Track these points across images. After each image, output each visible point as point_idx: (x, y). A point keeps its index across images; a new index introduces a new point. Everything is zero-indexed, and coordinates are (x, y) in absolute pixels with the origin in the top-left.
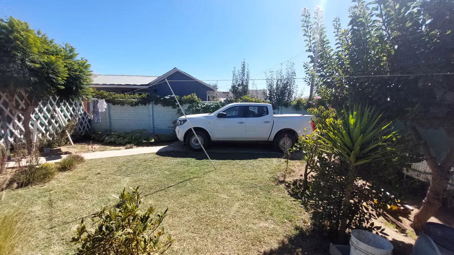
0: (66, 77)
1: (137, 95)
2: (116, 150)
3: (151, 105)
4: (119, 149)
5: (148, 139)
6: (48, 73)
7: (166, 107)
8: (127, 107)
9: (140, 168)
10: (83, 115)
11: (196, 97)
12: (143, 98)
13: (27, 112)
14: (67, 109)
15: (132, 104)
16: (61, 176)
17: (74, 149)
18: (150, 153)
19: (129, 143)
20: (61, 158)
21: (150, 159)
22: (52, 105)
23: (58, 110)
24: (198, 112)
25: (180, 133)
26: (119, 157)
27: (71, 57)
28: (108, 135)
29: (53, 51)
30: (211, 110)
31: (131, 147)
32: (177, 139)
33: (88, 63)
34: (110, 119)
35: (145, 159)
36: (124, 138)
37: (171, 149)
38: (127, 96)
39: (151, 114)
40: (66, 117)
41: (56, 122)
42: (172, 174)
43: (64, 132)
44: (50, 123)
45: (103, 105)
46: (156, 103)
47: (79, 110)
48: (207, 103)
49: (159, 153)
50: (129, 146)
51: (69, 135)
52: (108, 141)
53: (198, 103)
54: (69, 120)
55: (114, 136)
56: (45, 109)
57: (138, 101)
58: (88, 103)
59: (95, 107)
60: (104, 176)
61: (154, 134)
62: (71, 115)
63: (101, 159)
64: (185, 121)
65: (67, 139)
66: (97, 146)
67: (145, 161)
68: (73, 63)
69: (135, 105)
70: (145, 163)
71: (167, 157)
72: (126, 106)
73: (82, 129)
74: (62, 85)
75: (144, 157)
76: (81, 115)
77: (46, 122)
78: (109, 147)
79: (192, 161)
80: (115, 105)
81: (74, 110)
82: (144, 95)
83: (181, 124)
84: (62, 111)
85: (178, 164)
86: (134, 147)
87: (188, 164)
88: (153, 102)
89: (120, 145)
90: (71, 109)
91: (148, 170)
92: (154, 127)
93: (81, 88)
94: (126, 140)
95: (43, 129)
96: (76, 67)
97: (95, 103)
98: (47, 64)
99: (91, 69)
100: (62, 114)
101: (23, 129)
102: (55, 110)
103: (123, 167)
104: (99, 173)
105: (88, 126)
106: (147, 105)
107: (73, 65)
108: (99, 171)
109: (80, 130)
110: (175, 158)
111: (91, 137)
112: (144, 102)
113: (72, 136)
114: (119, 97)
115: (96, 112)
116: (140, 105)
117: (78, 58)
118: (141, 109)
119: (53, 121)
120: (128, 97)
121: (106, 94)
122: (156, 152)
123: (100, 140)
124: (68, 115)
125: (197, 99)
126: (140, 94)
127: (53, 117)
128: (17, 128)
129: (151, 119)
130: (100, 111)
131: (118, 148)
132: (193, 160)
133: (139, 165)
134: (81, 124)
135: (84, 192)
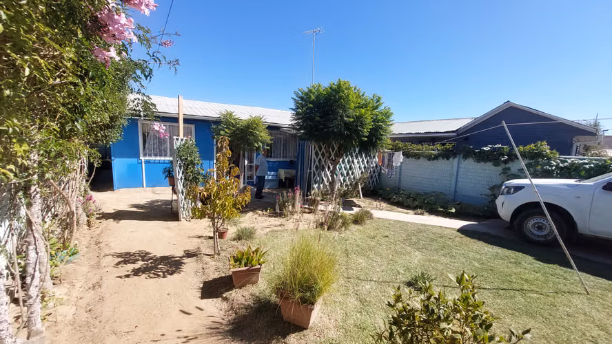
0: (370, 129)
1: (439, 146)
2: (404, 213)
3: (456, 159)
4: (407, 213)
5: (445, 207)
6: (357, 126)
7: (482, 164)
8: (422, 161)
9: (435, 246)
10: (375, 168)
11: (546, 148)
12: (447, 150)
13: (335, 163)
14: (363, 161)
15: (430, 158)
16: (354, 227)
17: (363, 203)
18: (448, 228)
19: (421, 208)
20: (353, 210)
21: (449, 236)
22: (352, 157)
23: (355, 161)
24: (548, 174)
25: (506, 207)
26: (408, 223)
27: (376, 108)
28: (396, 193)
29: (363, 104)
30: (583, 173)
31: (422, 214)
32: (497, 216)
33: (391, 112)
34: (400, 175)
35: (440, 234)
36: (414, 200)
37: (483, 229)
38: (425, 146)
39: (455, 173)
40: (360, 168)
41: (353, 173)
42: (487, 270)
43: (357, 184)
44: (348, 174)
45: (399, 158)
46: (466, 157)
47: (372, 163)
48: (572, 159)
49: (462, 231)
50: (419, 211)
51: (360, 187)
52: (395, 201)
53: (549, 159)
54: (362, 173)
55: (403, 196)
56: (346, 160)
57: (439, 154)
58: (383, 156)
59: (390, 160)
60: (392, 241)
61: (454, 200)
62: (365, 167)
63: (389, 220)
64: (518, 188)
65: (358, 191)
66: (384, 205)
67: (441, 237)
68: (377, 113)
69: (434, 159)
70: (440, 240)
71: (476, 241)
72: (422, 159)
73: (371, 182)
74: (366, 137)
75: (439, 231)
76: (373, 168)
77: (345, 172)
78: (395, 207)
79: (527, 261)
80: (408, 158)
81: (367, 162)
82: (448, 146)
83: (508, 193)
84: (358, 163)
85: (496, 255)
86: (426, 214)
87: (517, 263)
88: (461, 156)
89: (408, 207)
90: (365, 161)
91: (446, 251)
92: (455, 192)
93: (380, 139)
94: (416, 203)
95: (342, 179)
96: (380, 117)
97: (391, 156)
98: (357, 117)
99: (392, 118)
100: (358, 166)
101: (330, 178)
102: (353, 162)
103: (414, 237)
104: (387, 237)
105: (377, 181)
106: (451, 159)
107: (377, 115)
108: (387, 234)
109: (369, 183)
110: (491, 246)
111: (377, 192)
112: (447, 155)
113: (362, 189)
114: (415, 148)
115: (390, 166)
116: (441, 158)
117: (382, 108)
118: (442, 164)
119: (350, 172)
120: (426, 149)
121: (401, 145)
122: (458, 228)
123: (388, 197)
124: (363, 166)
125: (548, 151)
126: (443, 145)
127: (351, 168)
128: (326, 175)
129: (454, 179)
130: (394, 164)
131: (406, 211)
132: (530, 259)
133: (433, 240)
134: (372, 177)
135: (373, 252)
